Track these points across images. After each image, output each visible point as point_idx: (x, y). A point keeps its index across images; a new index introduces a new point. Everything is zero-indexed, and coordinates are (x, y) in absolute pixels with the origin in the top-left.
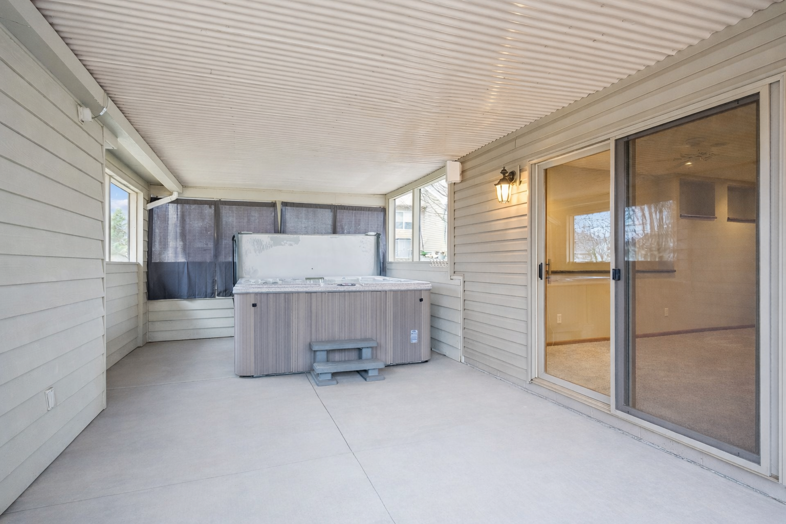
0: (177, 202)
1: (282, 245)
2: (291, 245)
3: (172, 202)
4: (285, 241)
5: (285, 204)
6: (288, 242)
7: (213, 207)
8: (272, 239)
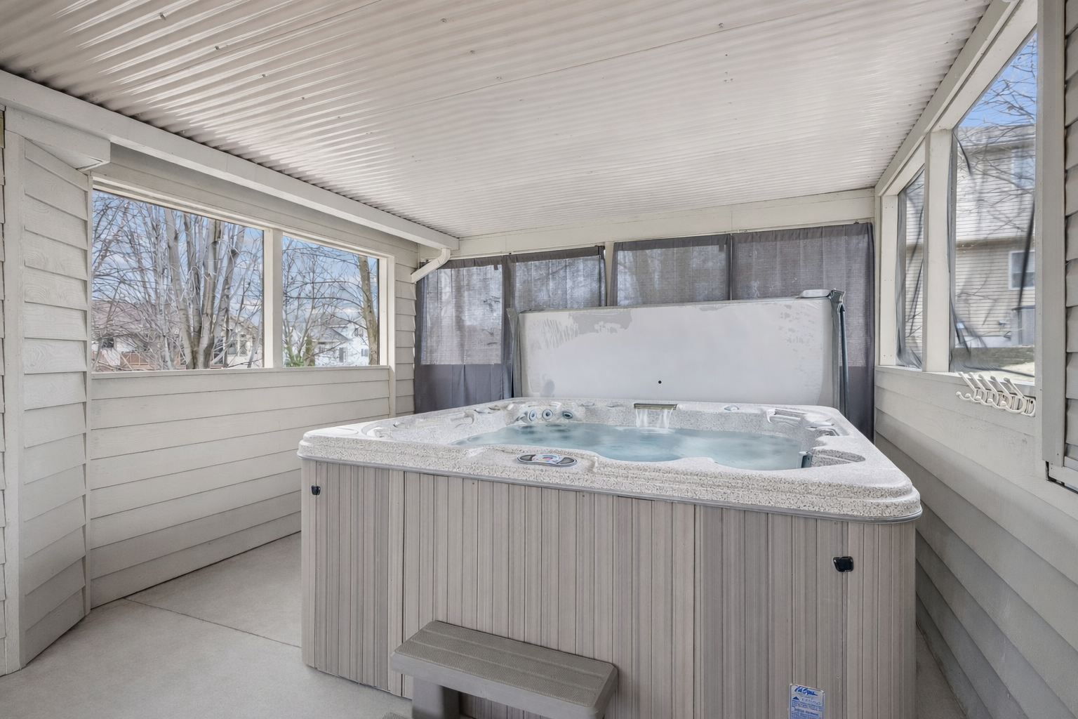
0: (448, 265)
1: (597, 331)
2: (613, 330)
3: (444, 266)
4: (601, 323)
5: (619, 246)
6: (609, 325)
7: (500, 267)
8: (576, 319)
